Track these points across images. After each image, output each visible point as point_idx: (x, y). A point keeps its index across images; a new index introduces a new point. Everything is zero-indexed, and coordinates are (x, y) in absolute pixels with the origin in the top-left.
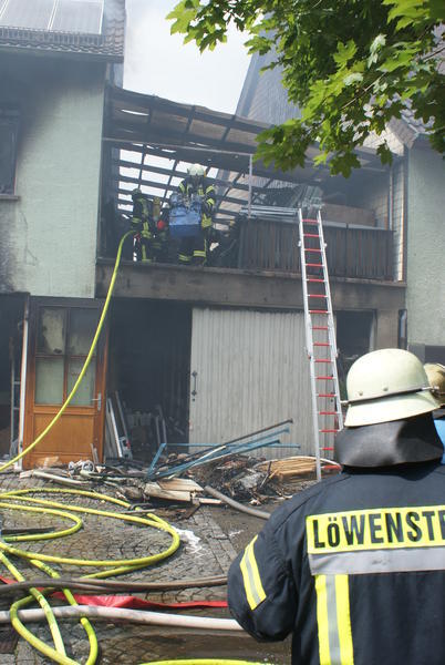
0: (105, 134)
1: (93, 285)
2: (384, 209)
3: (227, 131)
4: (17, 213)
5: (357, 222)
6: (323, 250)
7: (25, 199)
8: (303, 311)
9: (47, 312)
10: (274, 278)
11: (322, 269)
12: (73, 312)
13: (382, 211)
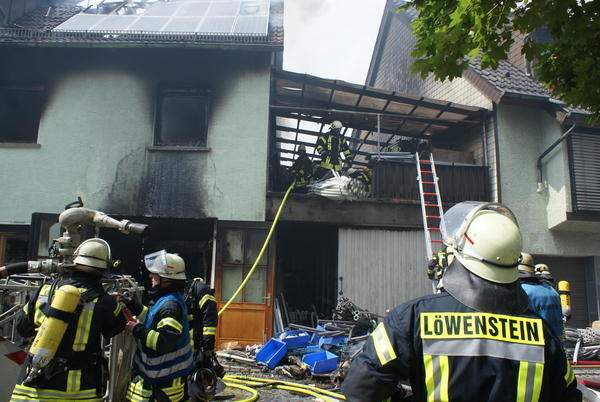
0: (271, 103)
1: (264, 212)
2: (480, 151)
3: (360, 98)
4: (209, 160)
5: (460, 161)
6: (436, 182)
7: (214, 150)
8: (423, 229)
9: (231, 232)
10: (400, 204)
11: (436, 197)
12: (249, 231)
13: (478, 153)
